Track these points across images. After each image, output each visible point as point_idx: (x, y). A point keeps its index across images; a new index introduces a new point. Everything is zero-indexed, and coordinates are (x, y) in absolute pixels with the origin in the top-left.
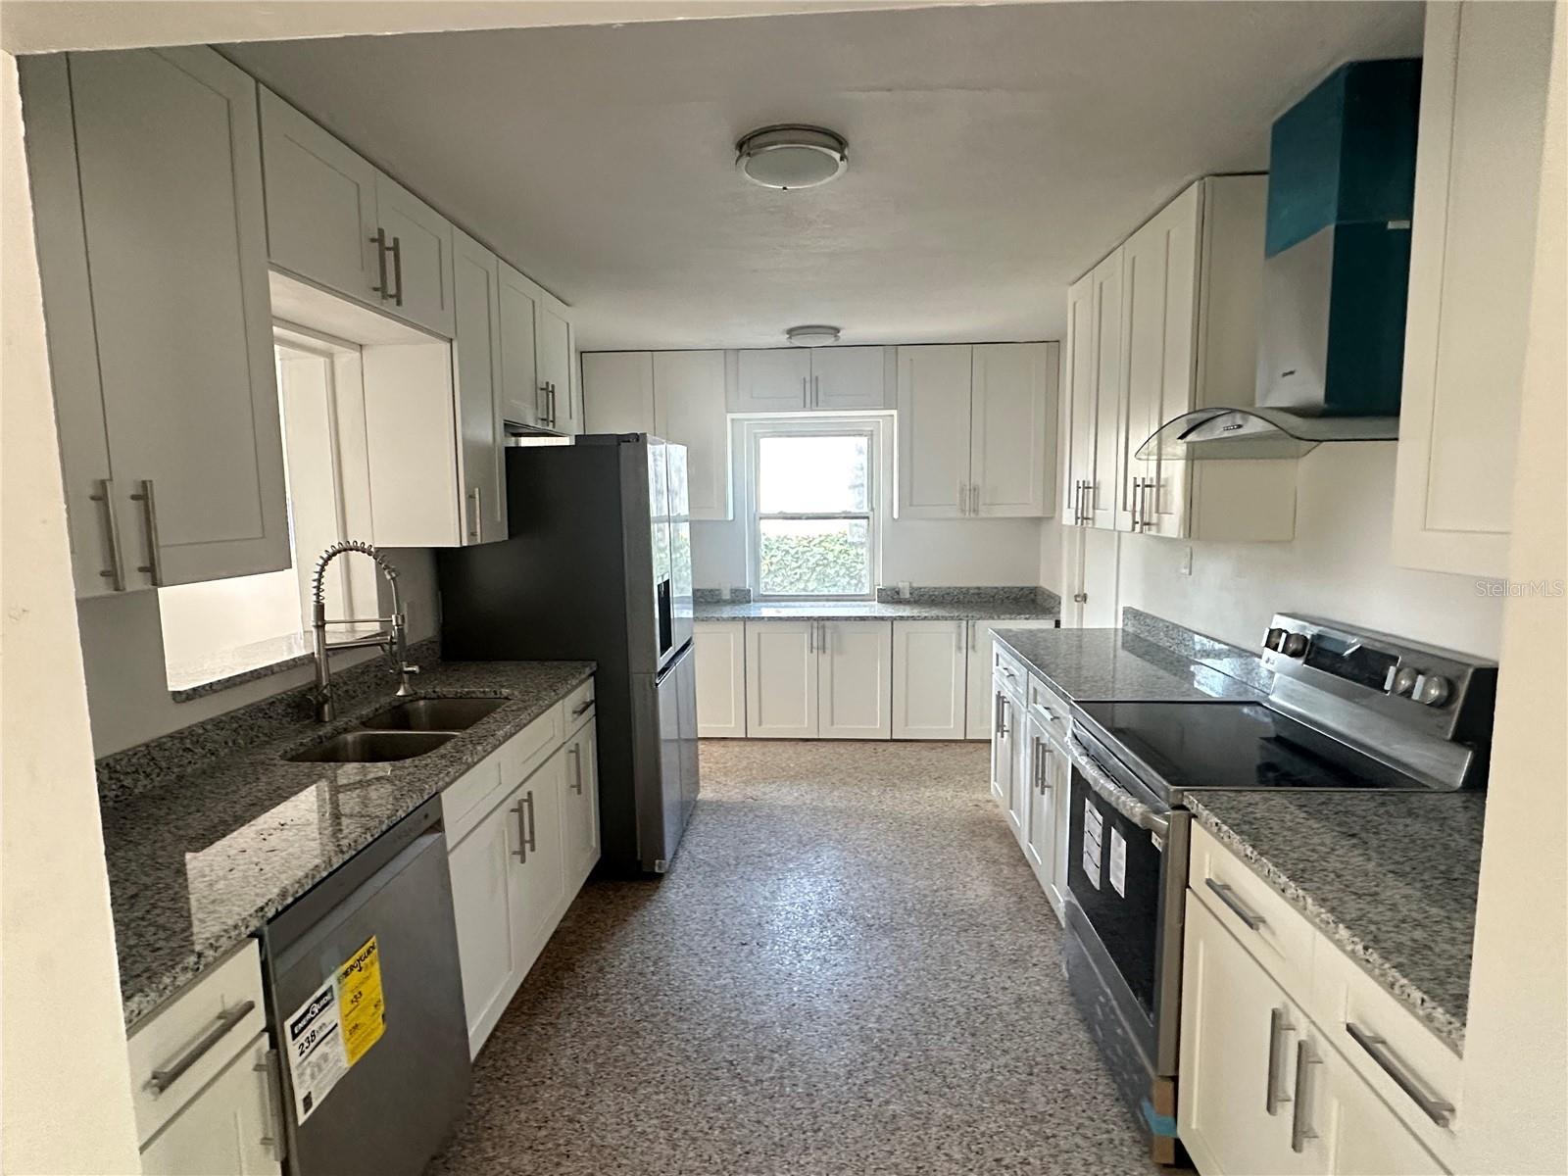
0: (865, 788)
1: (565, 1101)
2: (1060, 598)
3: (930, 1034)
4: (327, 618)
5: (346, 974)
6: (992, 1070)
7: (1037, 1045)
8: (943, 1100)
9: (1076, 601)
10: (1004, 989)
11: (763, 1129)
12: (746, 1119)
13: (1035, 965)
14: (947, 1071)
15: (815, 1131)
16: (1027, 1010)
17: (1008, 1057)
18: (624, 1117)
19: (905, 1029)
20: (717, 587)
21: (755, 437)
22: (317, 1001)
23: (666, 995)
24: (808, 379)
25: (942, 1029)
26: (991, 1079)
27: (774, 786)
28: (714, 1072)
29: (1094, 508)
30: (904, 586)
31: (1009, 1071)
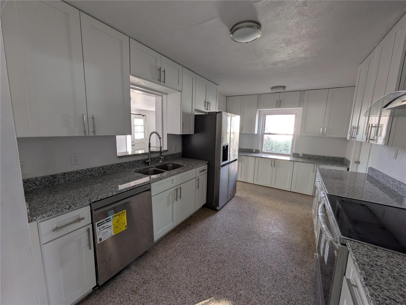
0: (277, 202)
1: (172, 254)
2: (350, 161)
3: (262, 275)
4: (151, 146)
5: (115, 216)
6: (276, 295)
7: (295, 294)
8: (257, 297)
9: (355, 163)
10: (292, 271)
11: (207, 281)
12: (205, 277)
13: (305, 268)
14: (262, 289)
15: (218, 289)
16: (297, 281)
17: (283, 293)
18: (181, 264)
19: (256, 271)
20: (252, 149)
21: (265, 115)
22: (106, 220)
23: (204, 238)
24: (278, 100)
25: (267, 275)
26: (274, 298)
27: (254, 196)
28: (204, 261)
29: (357, 134)
30: (301, 153)
31: (281, 298)
